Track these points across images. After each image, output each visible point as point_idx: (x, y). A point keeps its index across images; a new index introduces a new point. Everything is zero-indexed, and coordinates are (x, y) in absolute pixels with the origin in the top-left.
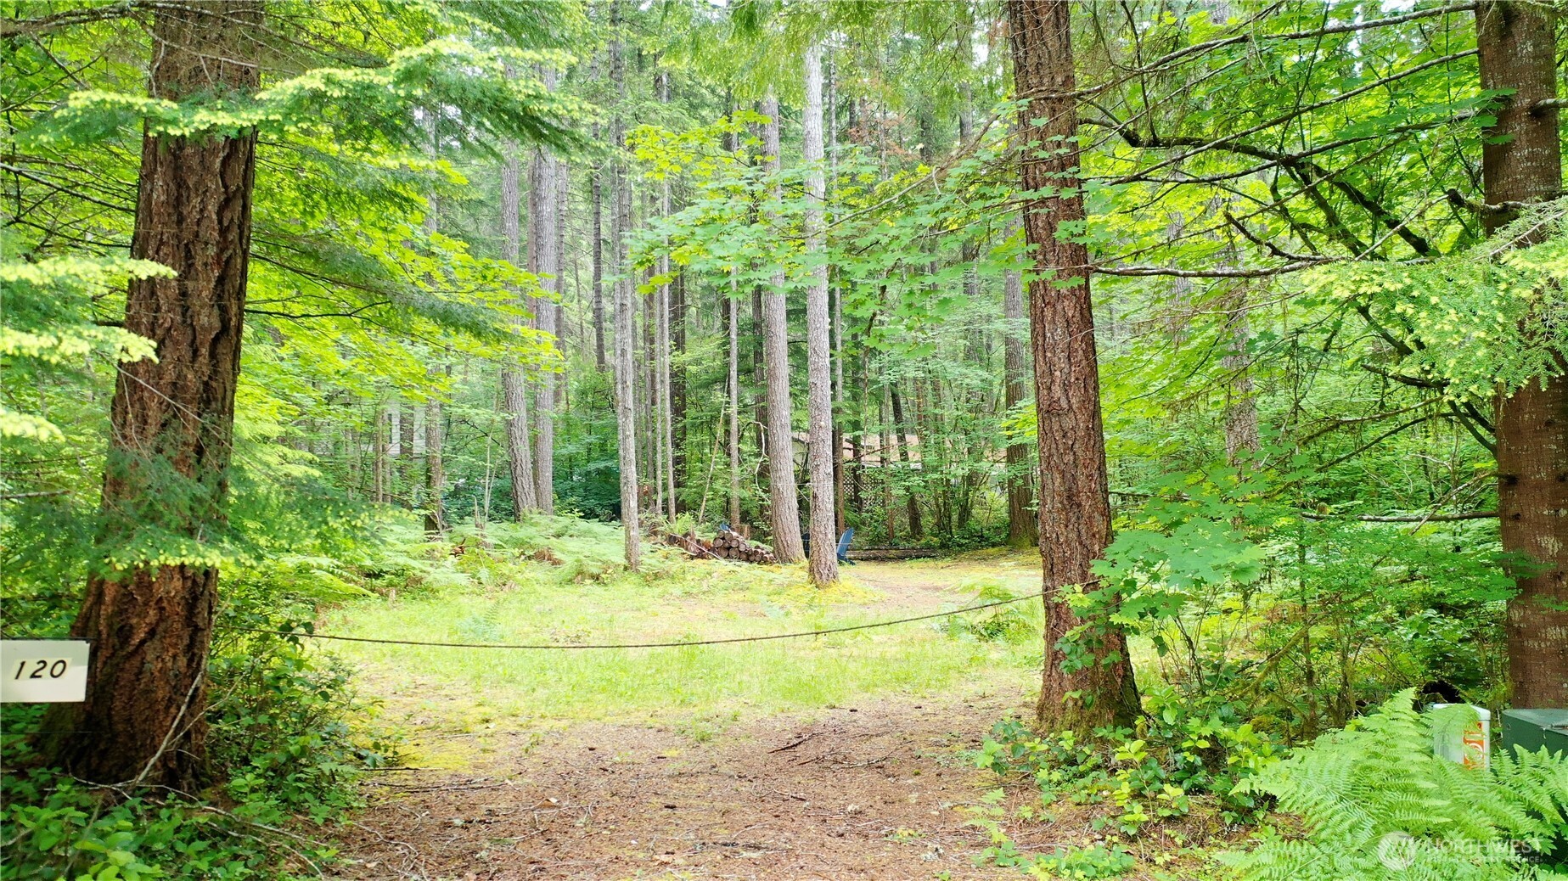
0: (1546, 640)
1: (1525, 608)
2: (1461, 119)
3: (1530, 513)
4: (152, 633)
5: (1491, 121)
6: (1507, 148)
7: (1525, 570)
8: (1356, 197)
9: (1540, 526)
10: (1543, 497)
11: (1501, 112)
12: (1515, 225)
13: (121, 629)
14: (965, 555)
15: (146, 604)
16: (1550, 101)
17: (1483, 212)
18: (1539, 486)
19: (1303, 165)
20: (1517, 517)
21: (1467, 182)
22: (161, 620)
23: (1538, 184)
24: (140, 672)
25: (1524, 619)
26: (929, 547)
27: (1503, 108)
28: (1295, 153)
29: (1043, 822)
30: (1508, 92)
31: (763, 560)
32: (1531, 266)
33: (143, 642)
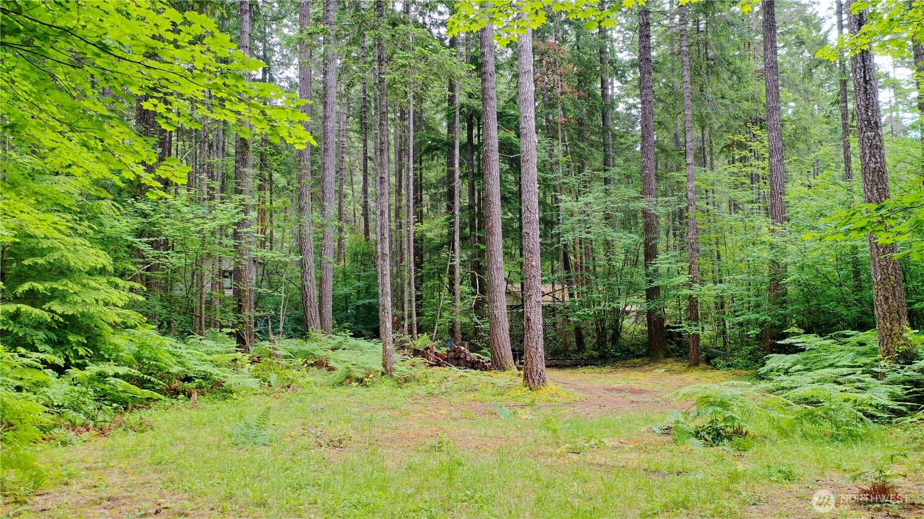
31: (484, 368)
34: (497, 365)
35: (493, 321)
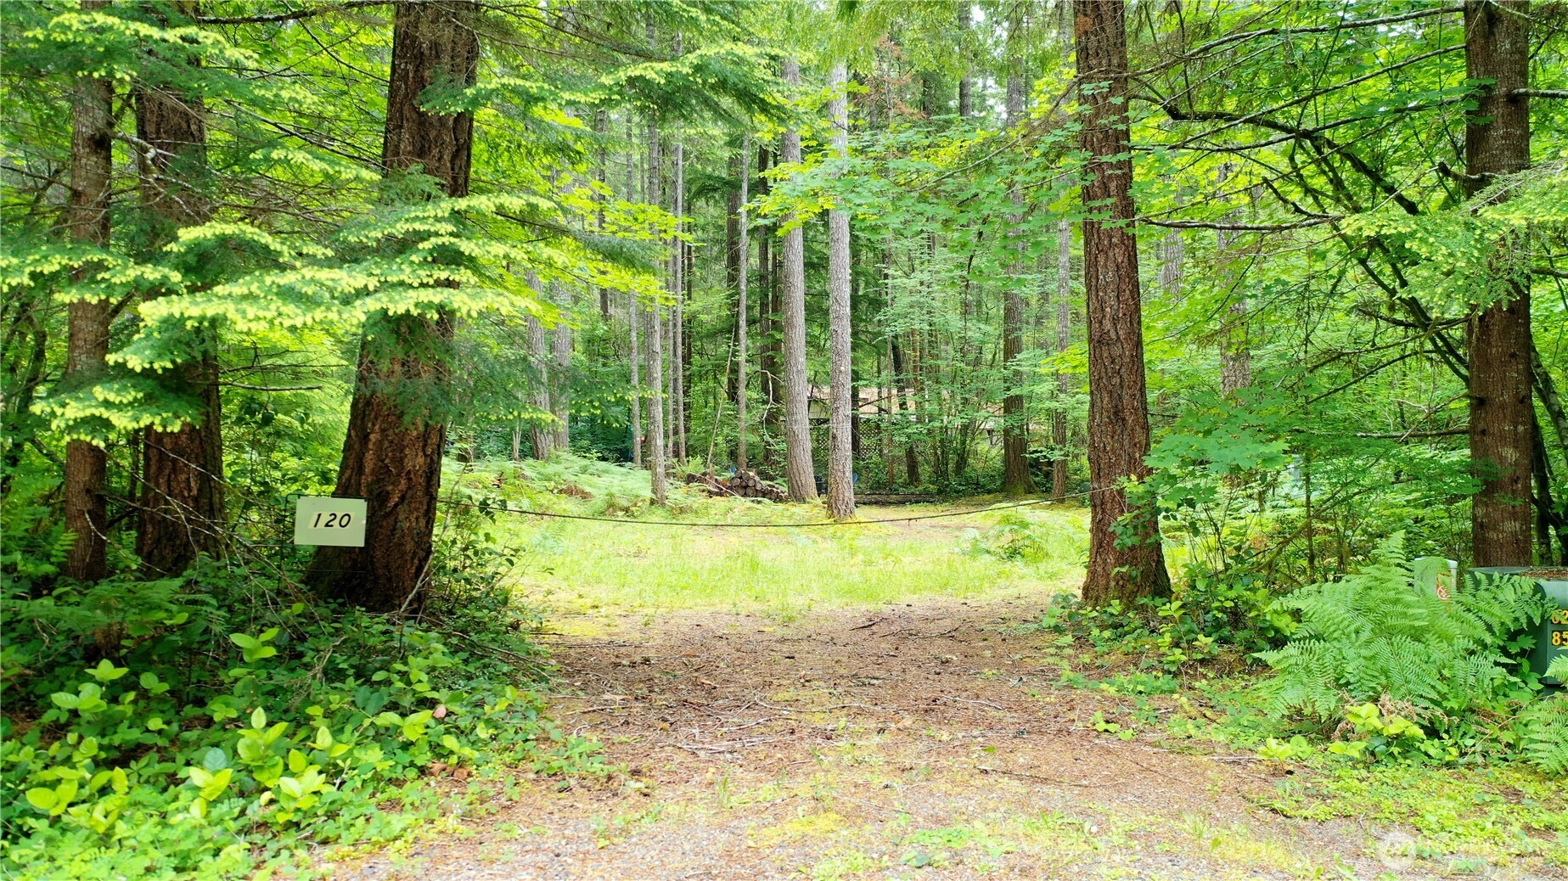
0: (1503, 532)
1: (1487, 506)
2: (1451, 103)
3: (1494, 429)
4: (403, 498)
5: (1474, 106)
6: (1487, 128)
7: (1489, 474)
8: (1359, 166)
9: (1502, 438)
10: (1505, 417)
11: (1483, 99)
12: (1489, 189)
13: (379, 494)
14: (963, 500)
15: (399, 475)
16: (1522, 90)
17: (1464, 181)
18: (1503, 406)
19: (1316, 138)
20: (1483, 432)
21: (1451, 155)
22: (409, 488)
23: (1510, 158)
24: (394, 529)
25: (1487, 515)
26: (927, 493)
27: (1484, 95)
28: (1311, 129)
29: (1098, 667)
30: (1489, 82)
31: (778, 499)
32: (1497, 217)
33: (396, 505)
34: (797, 496)
35: (791, 438)
